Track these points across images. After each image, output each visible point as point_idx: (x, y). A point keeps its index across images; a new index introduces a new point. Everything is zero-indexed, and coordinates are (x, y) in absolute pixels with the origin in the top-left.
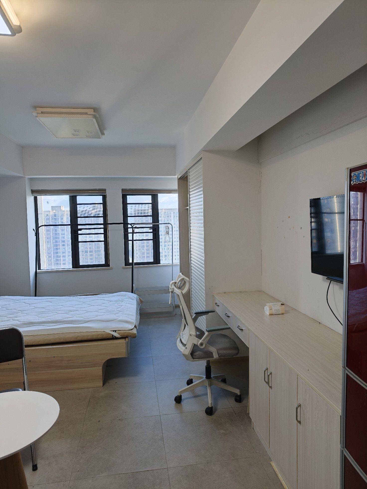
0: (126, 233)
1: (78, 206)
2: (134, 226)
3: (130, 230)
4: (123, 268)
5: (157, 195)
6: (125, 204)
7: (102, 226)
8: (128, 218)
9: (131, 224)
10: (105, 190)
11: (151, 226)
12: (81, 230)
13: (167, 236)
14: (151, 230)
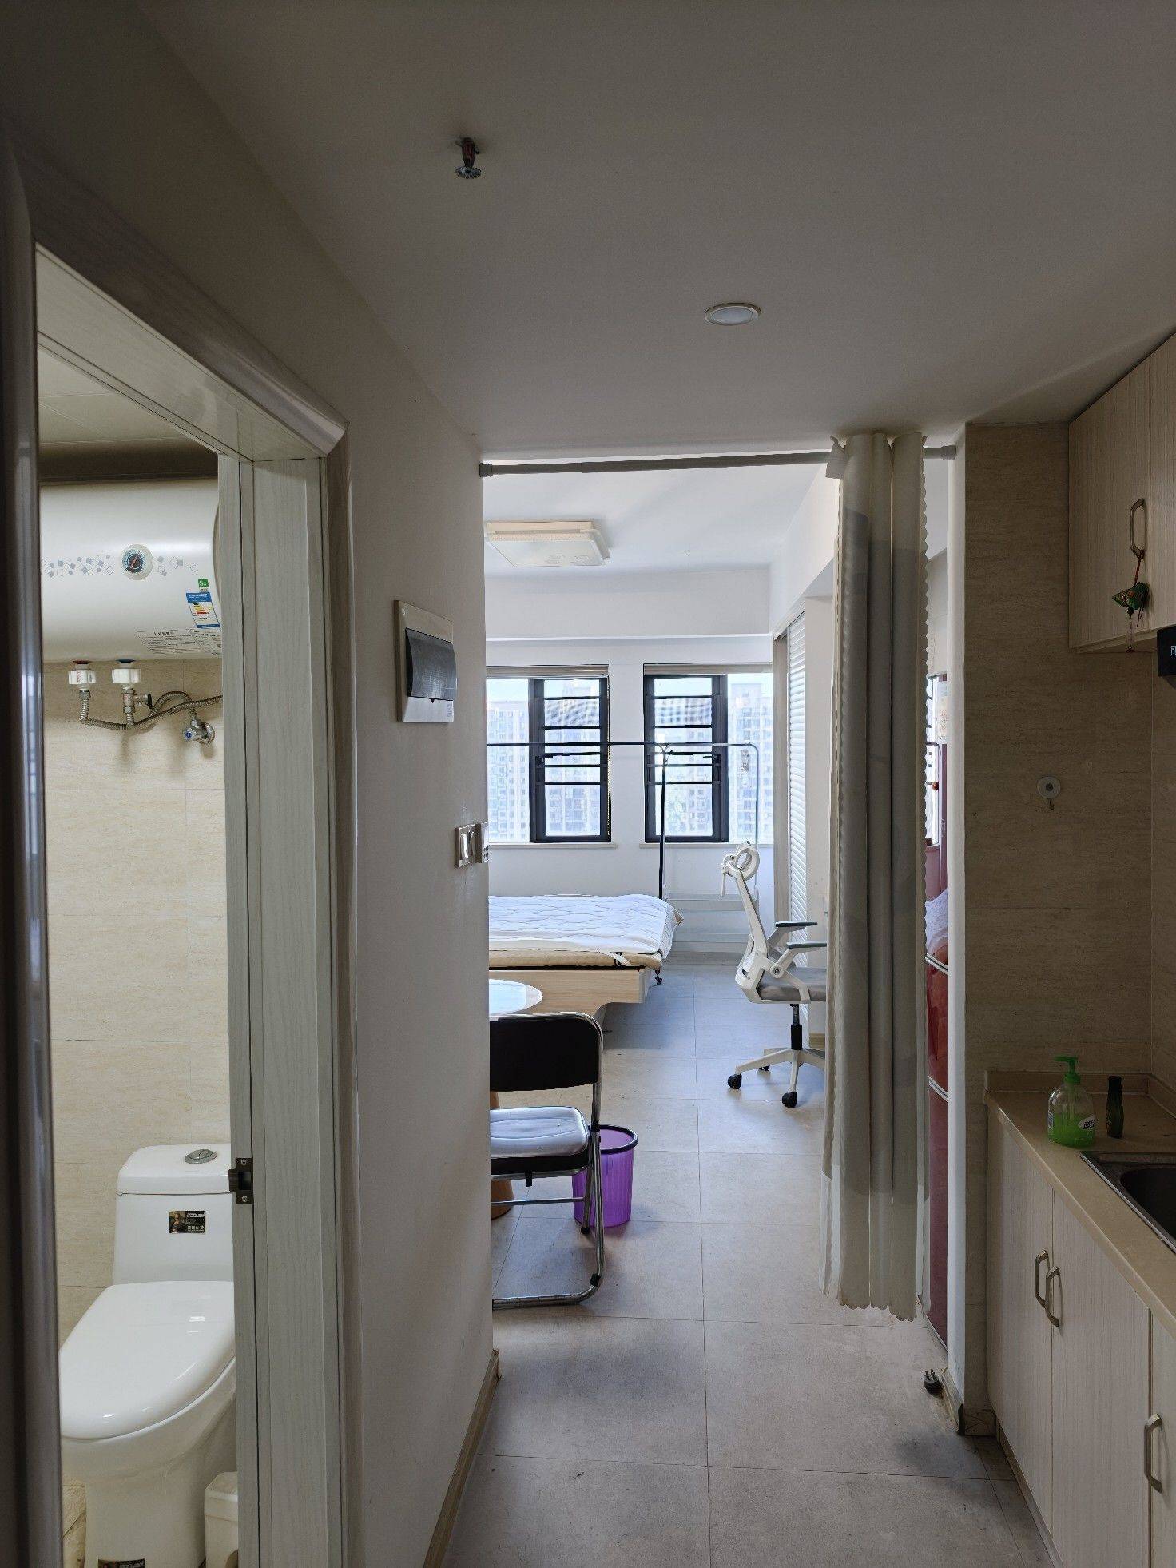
0: (650, 766)
1: (547, 702)
2: (669, 750)
3: (659, 759)
4: (641, 847)
5: (725, 677)
6: (648, 699)
7: (597, 749)
8: (656, 730)
9: (660, 745)
10: (606, 667)
11: (709, 749)
12: (550, 756)
13: (745, 773)
14: (710, 761)
